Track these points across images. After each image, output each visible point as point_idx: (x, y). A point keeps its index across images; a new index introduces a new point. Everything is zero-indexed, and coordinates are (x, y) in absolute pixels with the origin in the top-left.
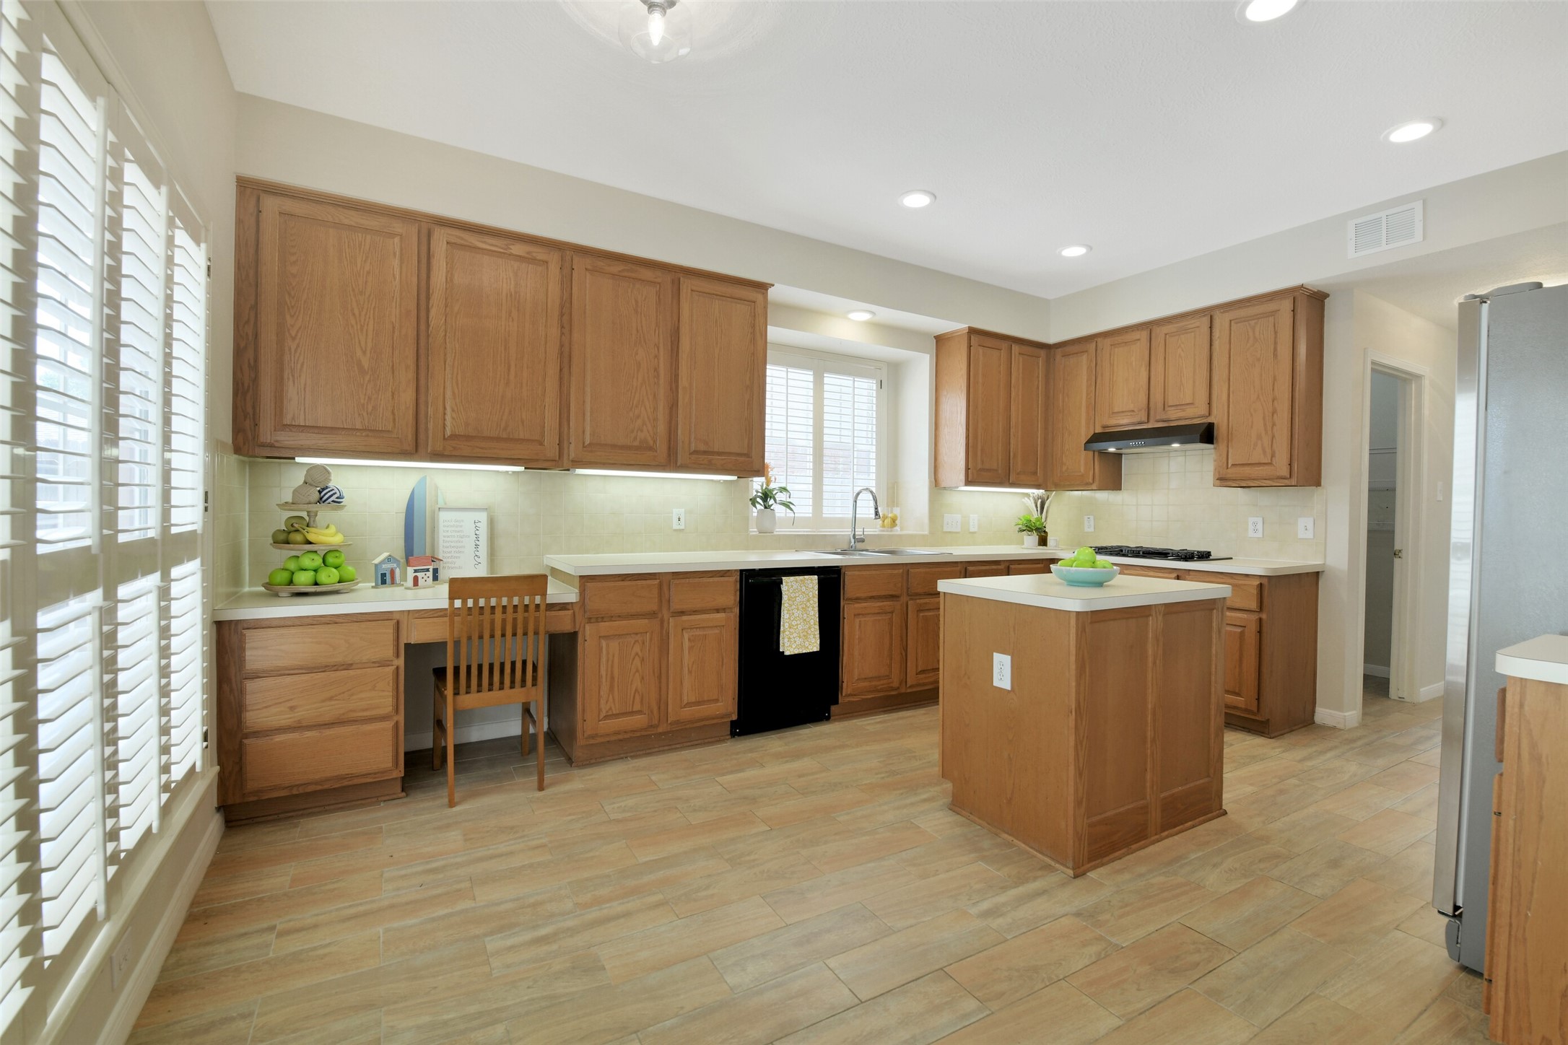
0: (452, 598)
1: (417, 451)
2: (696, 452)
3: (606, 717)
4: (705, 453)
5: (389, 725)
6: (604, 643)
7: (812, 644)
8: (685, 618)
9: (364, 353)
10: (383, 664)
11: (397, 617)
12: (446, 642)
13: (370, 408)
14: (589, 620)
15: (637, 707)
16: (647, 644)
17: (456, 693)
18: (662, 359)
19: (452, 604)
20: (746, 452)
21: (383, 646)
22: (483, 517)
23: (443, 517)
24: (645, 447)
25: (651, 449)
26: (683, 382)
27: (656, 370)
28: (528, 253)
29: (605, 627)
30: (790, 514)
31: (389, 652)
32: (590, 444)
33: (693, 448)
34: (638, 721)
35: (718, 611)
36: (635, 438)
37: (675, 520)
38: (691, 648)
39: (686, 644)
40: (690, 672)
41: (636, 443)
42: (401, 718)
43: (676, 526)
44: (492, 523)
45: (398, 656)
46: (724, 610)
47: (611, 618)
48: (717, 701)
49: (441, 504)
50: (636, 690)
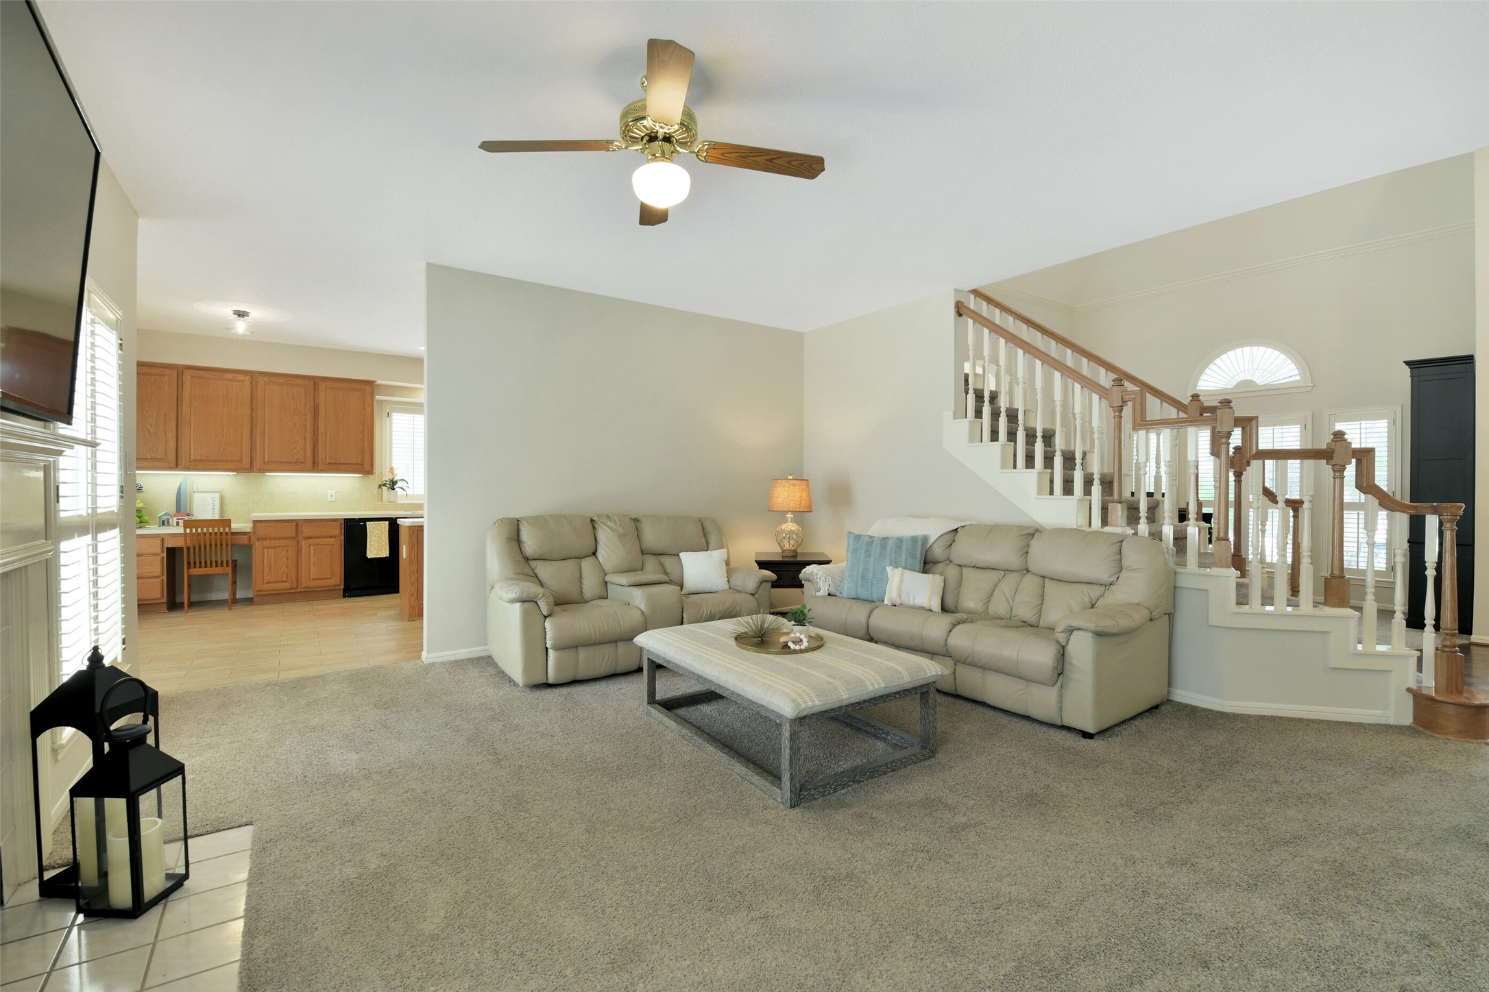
0: (185, 528)
1: (177, 467)
2: (329, 463)
3: (268, 583)
4: (335, 464)
5: (159, 580)
6: (266, 550)
7: (384, 553)
8: (311, 540)
9: (151, 426)
10: (156, 555)
11: (163, 536)
12: (183, 548)
13: (154, 449)
14: (258, 539)
15: (284, 579)
16: (290, 551)
17: (189, 567)
18: (308, 420)
19: (185, 531)
20: (360, 462)
21: (156, 547)
22: (217, 496)
23: (196, 495)
24: (297, 462)
25: (303, 463)
26: (321, 430)
27: (305, 426)
28: (234, 377)
29: (266, 543)
30: (405, 493)
31: (158, 550)
32: (267, 462)
33: (328, 461)
34: (286, 585)
35: (331, 537)
36: (293, 458)
37: (329, 496)
38: (314, 554)
39: (312, 552)
40: (314, 565)
41: (294, 460)
42: (165, 578)
43: (329, 499)
44: (222, 499)
45: (163, 552)
46: (335, 537)
47: (270, 539)
48: (331, 578)
49: (195, 489)
50: (284, 572)
